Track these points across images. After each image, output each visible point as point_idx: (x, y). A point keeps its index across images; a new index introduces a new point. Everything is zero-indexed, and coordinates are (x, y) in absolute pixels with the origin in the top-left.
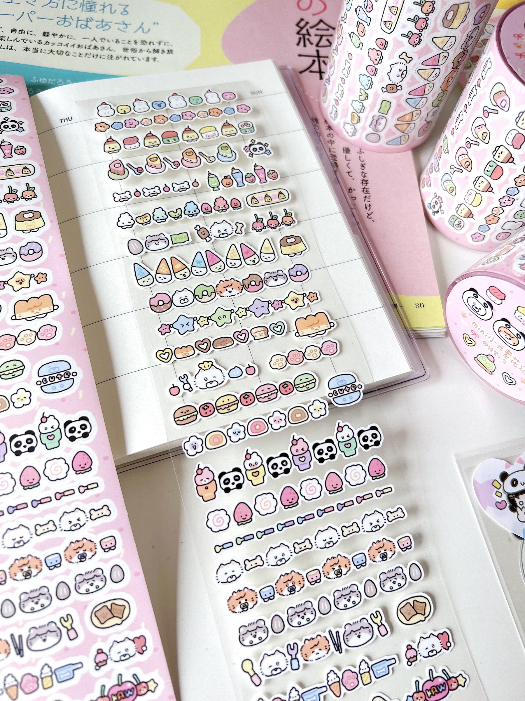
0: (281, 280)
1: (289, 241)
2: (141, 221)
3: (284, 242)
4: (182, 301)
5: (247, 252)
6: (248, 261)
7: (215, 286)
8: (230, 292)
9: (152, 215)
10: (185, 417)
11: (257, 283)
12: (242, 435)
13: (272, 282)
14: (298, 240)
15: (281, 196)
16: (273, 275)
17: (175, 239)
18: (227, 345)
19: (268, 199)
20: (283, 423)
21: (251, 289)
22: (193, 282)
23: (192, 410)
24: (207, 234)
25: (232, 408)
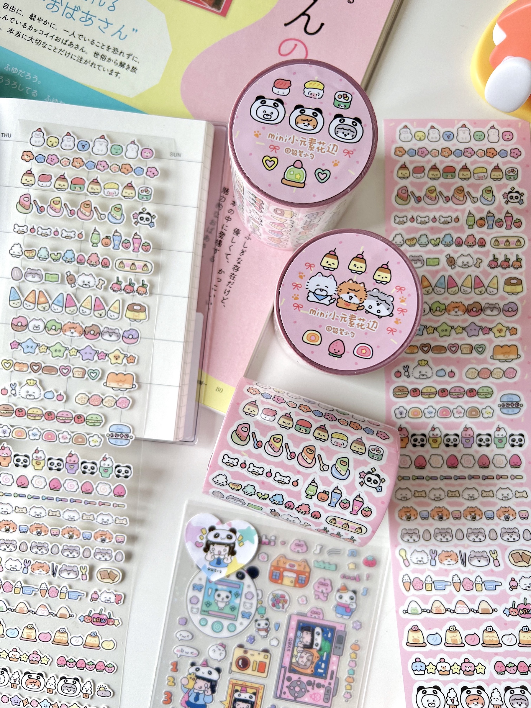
0: (114, 338)
1: (135, 307)
2: (27, 255)
3: (131, 307)
4: (35, 328)
5: (98, 306)
6: (96, 313)
7: (63, 324)
8: (72, 333)
9: (37, 252)
10: (5, 412)
11: (95, 334)
12: (37, 437)
13: (106, 337)
14: (143, 309)
15: (145, 268)
16: (110, 331)
17: (48, 277)
18: (53, 373)
19: (133, 267)
20: (67, 441)
21: (89, 336)
22: (49, 316)
23: (10, 409)
24: (73, 281)
25: (37, 418)
